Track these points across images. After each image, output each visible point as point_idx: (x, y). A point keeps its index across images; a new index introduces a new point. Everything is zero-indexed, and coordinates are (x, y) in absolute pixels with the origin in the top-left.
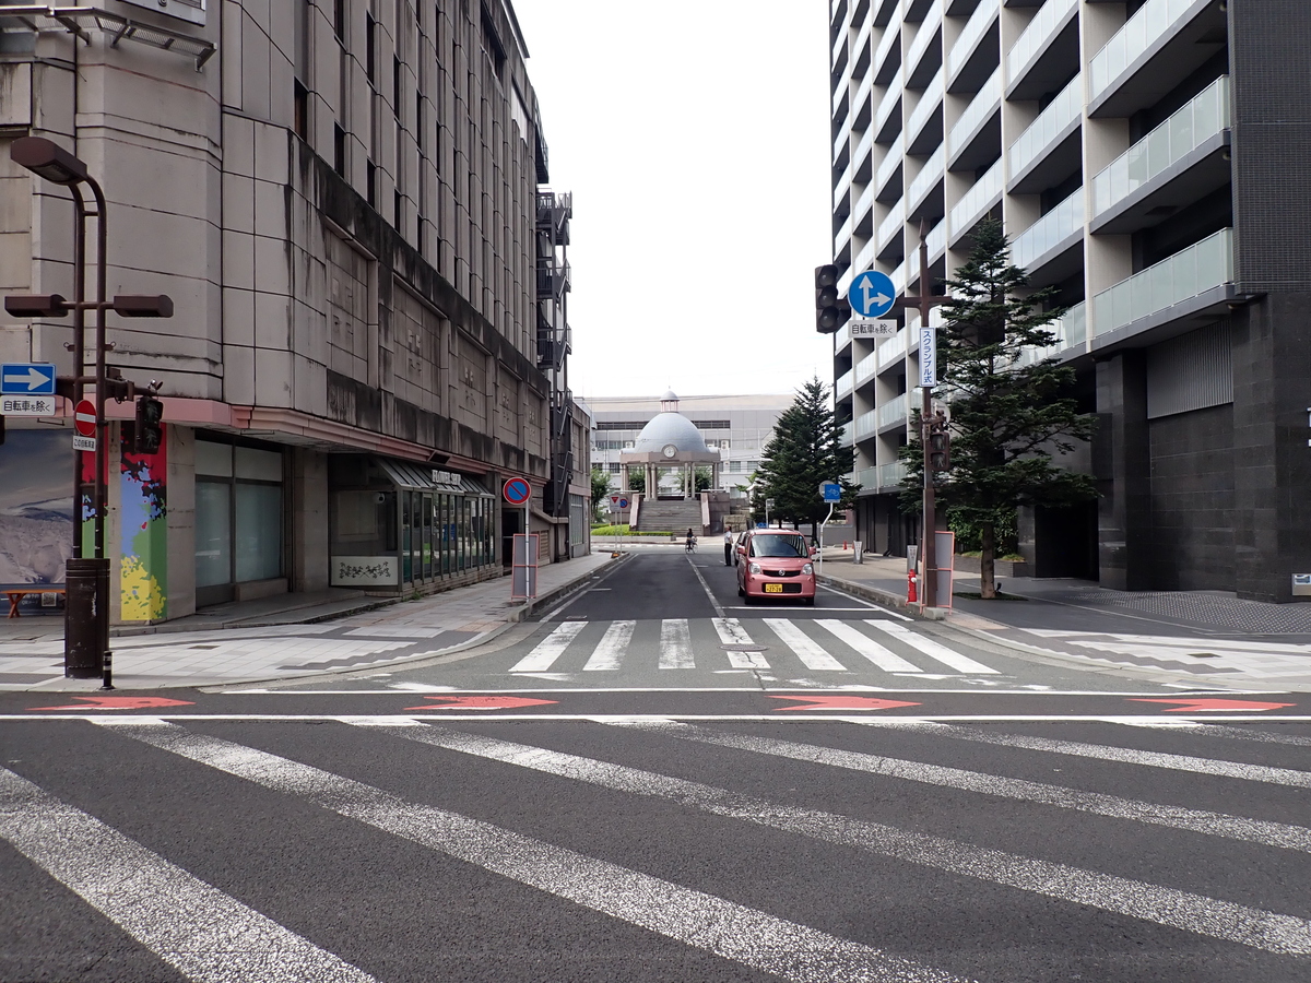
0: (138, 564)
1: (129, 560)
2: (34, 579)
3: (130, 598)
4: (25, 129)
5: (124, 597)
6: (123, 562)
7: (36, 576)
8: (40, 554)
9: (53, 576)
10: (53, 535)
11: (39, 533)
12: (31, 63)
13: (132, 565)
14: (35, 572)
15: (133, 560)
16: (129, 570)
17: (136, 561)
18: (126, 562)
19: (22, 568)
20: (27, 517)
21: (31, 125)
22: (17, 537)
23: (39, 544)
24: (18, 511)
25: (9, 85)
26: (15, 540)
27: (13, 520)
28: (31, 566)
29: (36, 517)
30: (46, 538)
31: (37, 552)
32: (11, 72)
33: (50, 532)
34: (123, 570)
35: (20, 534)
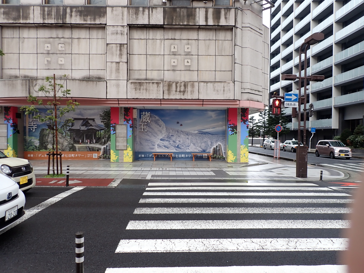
0: (245, 147)
1: (243, 146)
2: (201, 151)
3: (243, 156)
4: (232, 27)
5: (241, 156)
6: (241, 147)
7: (201, 150)
8: (203, 144)
9: (206, 150)
10: (207, 139)
11: (202, 138)
12: (235, 9)
13: (244, 147)
14: (201, 149)
15: (244, 146)
16: (243, 149)
17: (245, 146)
18: (242, 146)
19: (197, 147)
20: (199, 133)
21: (234, 26)
22: (196, 139)
23: (203, 141)
24: (196, 132)
25: (229, 14)
26: (196, 140)
27: (195, 134)
28: (200, 147)
29: (202, 134)
30: (204, 139)
31: (202, 143)
32: (229, 11)
33: (205, 138)
34: (241, 149)
35: (197, 138)
